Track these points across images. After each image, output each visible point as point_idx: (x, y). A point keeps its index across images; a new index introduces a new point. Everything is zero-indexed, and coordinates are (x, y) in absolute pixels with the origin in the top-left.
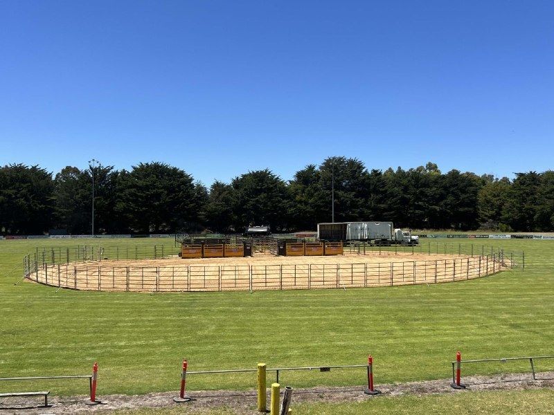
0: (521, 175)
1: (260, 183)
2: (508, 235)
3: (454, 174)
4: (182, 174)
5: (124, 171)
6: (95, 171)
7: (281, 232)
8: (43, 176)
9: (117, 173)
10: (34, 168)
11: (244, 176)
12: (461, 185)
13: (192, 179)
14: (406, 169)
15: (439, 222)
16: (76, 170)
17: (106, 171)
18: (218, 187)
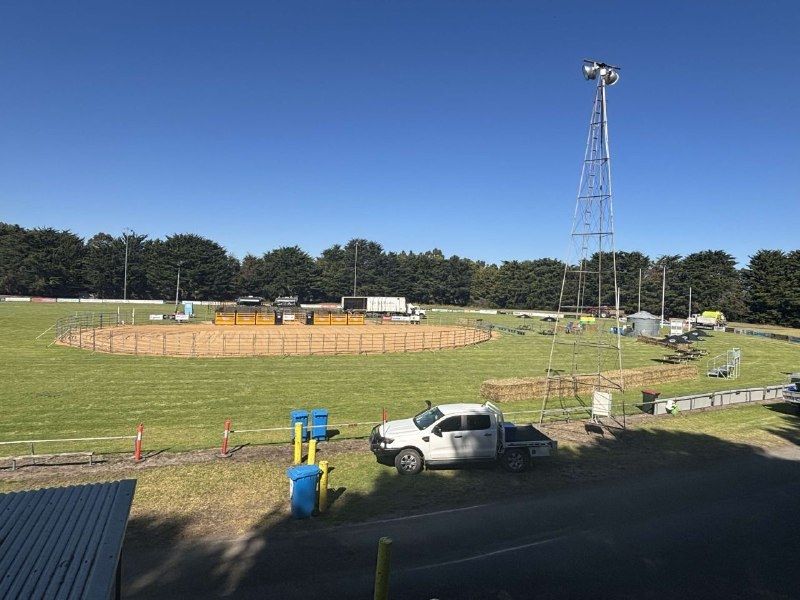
0: (507, 262)
1: (288, 261)
2: (495, 312)
3: (455, 259)
4: (215, 246)
5: (158, 241)
6: (128, 239)
7: (308, 303)
8: (77, 241)
9: (151, 242)
10: (65, 233)
11: (276, 251)
12: (460, 269)
13: (225, 252)
14: (416, 253)
15: (444, 299)
16: (109, 238)
17: (139, 240)
18: (250, 260)
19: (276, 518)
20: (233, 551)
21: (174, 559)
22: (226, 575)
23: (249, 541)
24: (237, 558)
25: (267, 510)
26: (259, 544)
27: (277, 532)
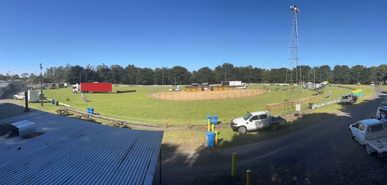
0: (272, 69)
1: (206, 70)
2: (269, 84)
3: (256, 68)
4: (185, 69)
5: (170, 68)
6: (163, 69)
7: (211, 84)
8: (152, 70)
11: (201, 69)
12: (258, 71)
14: (244, 67)
15: (253, 81)
16: (159, 69)
17: (166, 69)
18: (194, 72)
19: (202, 148)
20: (190, 157)
21: (174, 157)
22: (188, 163)
23: (195, 154)
24: (191, 159)
25: (200, 145)
26: (198, 155)
27: (203, 152)
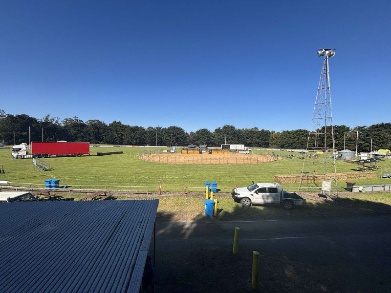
0: (284, 131)
1: (204, 133)
2: (279, 150)
3: (263, 131)
4: (181, 129)
5: (165, 128)
6: (157, 128)
7: (210, 147)
8: (143, 129)
10: (141, 127)
11: (199, 130)
12: (265, 134)
13: (184, 131)
14: (248, 129)
15: (259, 145)
16: (152, 128)
17: (160, 128)
18: (192, 133)
19: (200, 217)
20: (187, 226)
21: (169, 227)
22: (184, 234)
23: (192, 223)
24: (188, 229)
25: (198, 214)
26: (195, 225)
27: (200, 221)
